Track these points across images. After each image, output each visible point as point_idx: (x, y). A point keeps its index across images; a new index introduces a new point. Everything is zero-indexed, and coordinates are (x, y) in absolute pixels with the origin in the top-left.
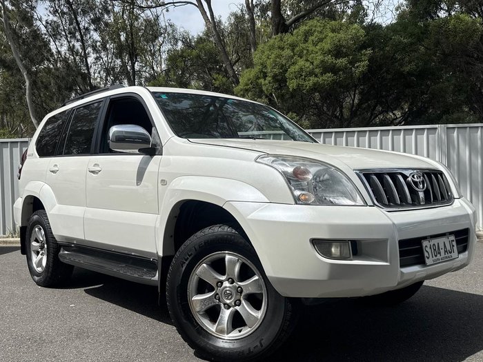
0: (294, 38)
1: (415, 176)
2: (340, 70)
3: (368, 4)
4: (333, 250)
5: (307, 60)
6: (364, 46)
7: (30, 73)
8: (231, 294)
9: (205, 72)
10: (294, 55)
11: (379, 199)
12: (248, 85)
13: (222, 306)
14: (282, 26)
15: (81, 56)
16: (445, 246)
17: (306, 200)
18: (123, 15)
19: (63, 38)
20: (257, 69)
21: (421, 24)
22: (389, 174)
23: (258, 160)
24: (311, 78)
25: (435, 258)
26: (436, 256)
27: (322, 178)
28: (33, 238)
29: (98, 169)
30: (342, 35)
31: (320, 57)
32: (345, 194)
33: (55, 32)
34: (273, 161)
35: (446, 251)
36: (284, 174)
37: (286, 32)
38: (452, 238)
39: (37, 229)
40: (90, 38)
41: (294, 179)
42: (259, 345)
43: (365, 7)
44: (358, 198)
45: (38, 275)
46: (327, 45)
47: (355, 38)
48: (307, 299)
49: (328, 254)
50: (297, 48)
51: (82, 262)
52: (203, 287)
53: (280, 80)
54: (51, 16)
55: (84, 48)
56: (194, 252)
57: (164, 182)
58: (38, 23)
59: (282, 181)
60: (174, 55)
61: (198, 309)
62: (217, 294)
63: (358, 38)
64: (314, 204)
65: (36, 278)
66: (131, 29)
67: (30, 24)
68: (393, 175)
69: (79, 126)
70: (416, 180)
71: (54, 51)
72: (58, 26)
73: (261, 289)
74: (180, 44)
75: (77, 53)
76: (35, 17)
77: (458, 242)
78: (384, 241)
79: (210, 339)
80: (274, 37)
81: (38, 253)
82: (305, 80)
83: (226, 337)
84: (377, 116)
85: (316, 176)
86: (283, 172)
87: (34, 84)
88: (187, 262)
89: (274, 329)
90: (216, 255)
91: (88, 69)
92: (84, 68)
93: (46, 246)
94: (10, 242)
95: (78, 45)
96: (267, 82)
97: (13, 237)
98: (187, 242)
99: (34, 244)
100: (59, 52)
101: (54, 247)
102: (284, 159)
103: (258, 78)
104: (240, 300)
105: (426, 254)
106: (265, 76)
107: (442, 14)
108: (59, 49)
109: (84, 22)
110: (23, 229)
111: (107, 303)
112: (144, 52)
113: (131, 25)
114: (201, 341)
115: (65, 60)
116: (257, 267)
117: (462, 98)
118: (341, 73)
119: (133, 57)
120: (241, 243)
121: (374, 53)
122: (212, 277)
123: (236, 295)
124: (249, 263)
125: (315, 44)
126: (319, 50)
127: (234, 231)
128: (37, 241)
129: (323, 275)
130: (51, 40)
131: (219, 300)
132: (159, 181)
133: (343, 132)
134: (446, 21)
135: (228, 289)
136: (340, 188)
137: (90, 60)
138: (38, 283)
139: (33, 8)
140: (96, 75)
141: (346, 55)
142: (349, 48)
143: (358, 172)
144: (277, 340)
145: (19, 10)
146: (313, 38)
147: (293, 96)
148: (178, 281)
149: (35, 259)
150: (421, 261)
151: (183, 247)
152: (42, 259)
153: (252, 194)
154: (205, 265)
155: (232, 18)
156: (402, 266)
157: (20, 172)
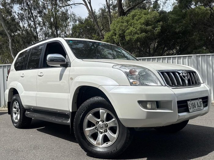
0: (128, 18)
1: (184, 73)
2: (148, 32)
3: (160, 2)
4: (148, 106)
5: (134, 27)
6: (159, 21)
7: (11, 36)
8: (103, 127)
9: (89, 34)
10: (128, 25)
11: (168, 83)
12: (108, 39)
13: (99, 132)
14: (122, 13)
15: (33, 28)
16: (198, 104)
17: (135, 84)
18: (52, 10)
19: (26, 20)
20: (112, 32)
21: (184, 11)
22: (172, 72)
23: (114, 67)
24: (136, 35)
25: (193, 109)
26: (194, 108)
27: (142, 74)
28: (13, 107)
29: (42, 74)
30: (149, 16)
31: (140, 26)
32: (152, 81)
33: (22, 18)
34: (120, 67)
35: (198, 106)
36: (126, 73)
37: (124, 15)
38: (201, 100)
39: (15, 103)
40: (37, 20)
41: (130, 74)
42: (116, 149)
43: (159, 4)
44: (159, 82)
45: (16, 123)
46: (142, 21)
47: (155, 17)
48: (137, 128)
49: (145, 107)
50: (129, 22)
51: (35, 116)
52: (90, 124)
53: (122, 37)
54: (20, 11)
55: (35, 25)
56: (86, 109)
57: (72, 79)
58: (15, 14)
59: (124, 76)
60: (75, 27)
61: (88, 134)
62: (97, 127)
63: (156, 17)
64: (139, 85)
65: (15, 125)
66: (56, 16)
67: (11, 15)
68: (174, 73)
69: (33, 58)
70: (184, 75)
71: (22, 26)
72: (23, 15)
73: (116, 124)
74: (78, 22)
75: (32, 27)
76: (13, 11)
77: (203, 102)
78: (171, 101)
79: (93, 148)
80: (119, 17)
81: (16, 113)
82: (133, 36)
83: (101, 146)
84: (165, 52)
85: (140, 73)
86: (125, 72)
87: (13, 40)
88: (83, 113)
89: (123, 142)
90: (96, 110)
91: (37, 34)
92: (35, 34)
93: (19, 110)
94: (3, 110)
95: (32, 23)
96: (116, 37)
97: (4, 108)
98: (83, 105)
99: (14, 109)
100: (24, 27)
101: (23, 110)
102: (125, 66)
103: (112, 36)
104: (107, 130)
105: (189, 107)
106: (115, 35)
107: (193, 7)
108: (24, 25)
109: (35, 13)
110: (9, 103)
111: (47, 135)
112: (62, 26)
113: (56, 14)
114: (90, 148)
115: (26, 30)
116: (114, 115)
117: (202, 42)
118: (149, 32)
119: (57, 28)
120: (107, 104)
121: (163, 24)
122: (94, 120)
123: (105, 127)
124: (110, 113)
125: (137, 20)
126: (139, 23)
127: (103, 99)
128: (15, 108)
129: (144, 117)
130: (20, 21)
131: (97, 130)
132: (70, 78)
133: (151, 58)
134: (194, 10)
135: (101, 125)
136: (150, 78)
137: (38, 30)
138: (16, 127)
139: (12, 7)
140: (41, 36)
141: (151, 25)
142: (152, 22)
143: (158, 71)
144: (124, 147)
145: (5, 8)
146: (136, 17)
147: (128, 43)
148: (79, 122)
149: (14, 116)
150: (187, 110)
151: (81, 107)
152: (17, 116)
153: (111, 82)
154: (91, 114)
155: (100, 11)
156: (179, 112)
157: (7, 78)
